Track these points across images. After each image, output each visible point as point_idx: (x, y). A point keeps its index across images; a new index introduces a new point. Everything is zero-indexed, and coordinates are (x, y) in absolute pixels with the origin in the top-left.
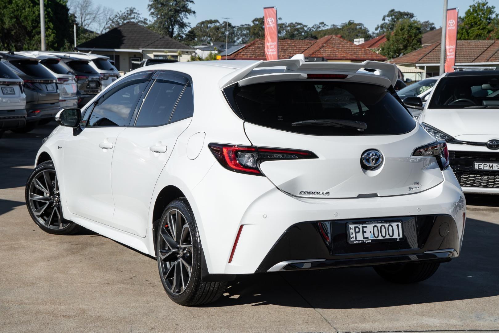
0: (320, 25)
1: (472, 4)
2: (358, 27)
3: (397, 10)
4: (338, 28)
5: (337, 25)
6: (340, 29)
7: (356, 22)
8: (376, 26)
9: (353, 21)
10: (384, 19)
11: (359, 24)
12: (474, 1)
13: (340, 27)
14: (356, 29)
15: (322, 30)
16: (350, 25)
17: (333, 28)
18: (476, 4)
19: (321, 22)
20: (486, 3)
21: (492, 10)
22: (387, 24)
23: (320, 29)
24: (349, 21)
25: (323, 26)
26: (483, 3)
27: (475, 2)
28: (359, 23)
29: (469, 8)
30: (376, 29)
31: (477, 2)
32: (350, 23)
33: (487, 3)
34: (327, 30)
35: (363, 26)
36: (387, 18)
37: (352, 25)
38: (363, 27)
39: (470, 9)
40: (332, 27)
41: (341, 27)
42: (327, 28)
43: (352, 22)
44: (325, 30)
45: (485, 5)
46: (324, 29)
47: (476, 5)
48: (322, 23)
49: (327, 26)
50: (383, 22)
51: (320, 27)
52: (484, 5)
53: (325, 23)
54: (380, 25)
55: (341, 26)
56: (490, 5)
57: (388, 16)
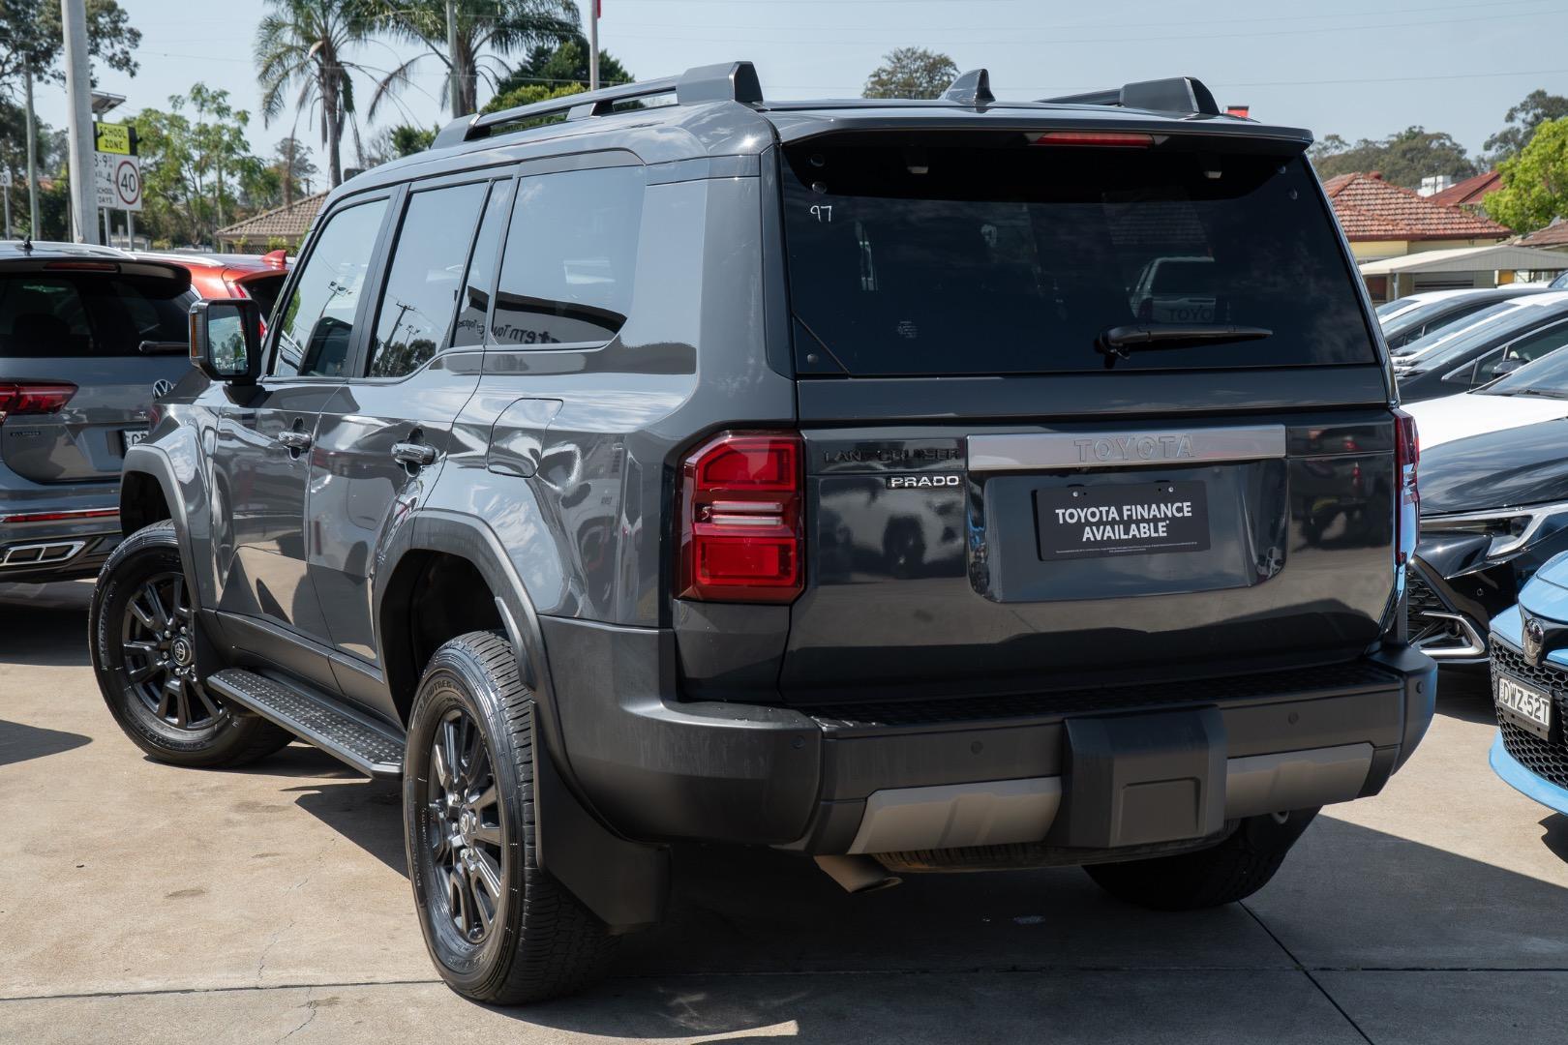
0: (1328, 143)
2: (1435, 144)
3: (1551, 93)
4: (1379, 151)
5: (1377, 142)
6: (1385, 151)
7: (1427, 131)
8: (1488, 139)
9: (1421, 127)
10: (1510, 118)
11: (1439, 136)
13: (1382, 147)
14: (1427, 149)
15: (1329, 158)
16: (1414, 138)
17: (1363, 149)
19: (1332, 133)
22: (1518, 130)
23: (1326, 155)
24: (1410, 129)
25: (1337, 147)
28: (1438, 134)
30: (1488, 147)
32: (1413, 135)
34: (1347, 156)
35: (1450, 140)
36: (1522, 115)
37: (1419, 138)
38: (1448, 143)
40: (1363, 145)
41: (1387, 146)
42: (1345, 149)
43: (1416, 130)
44: (1339, 156)
46: (1336, 152)
48: (1336, 137)
49: (1346, 145)
50: (1507, 126)
51: (1325, 148)
53: (1342, 138)
54: (1498, 134)
55: (1388, 142)
57: (1524, 107)
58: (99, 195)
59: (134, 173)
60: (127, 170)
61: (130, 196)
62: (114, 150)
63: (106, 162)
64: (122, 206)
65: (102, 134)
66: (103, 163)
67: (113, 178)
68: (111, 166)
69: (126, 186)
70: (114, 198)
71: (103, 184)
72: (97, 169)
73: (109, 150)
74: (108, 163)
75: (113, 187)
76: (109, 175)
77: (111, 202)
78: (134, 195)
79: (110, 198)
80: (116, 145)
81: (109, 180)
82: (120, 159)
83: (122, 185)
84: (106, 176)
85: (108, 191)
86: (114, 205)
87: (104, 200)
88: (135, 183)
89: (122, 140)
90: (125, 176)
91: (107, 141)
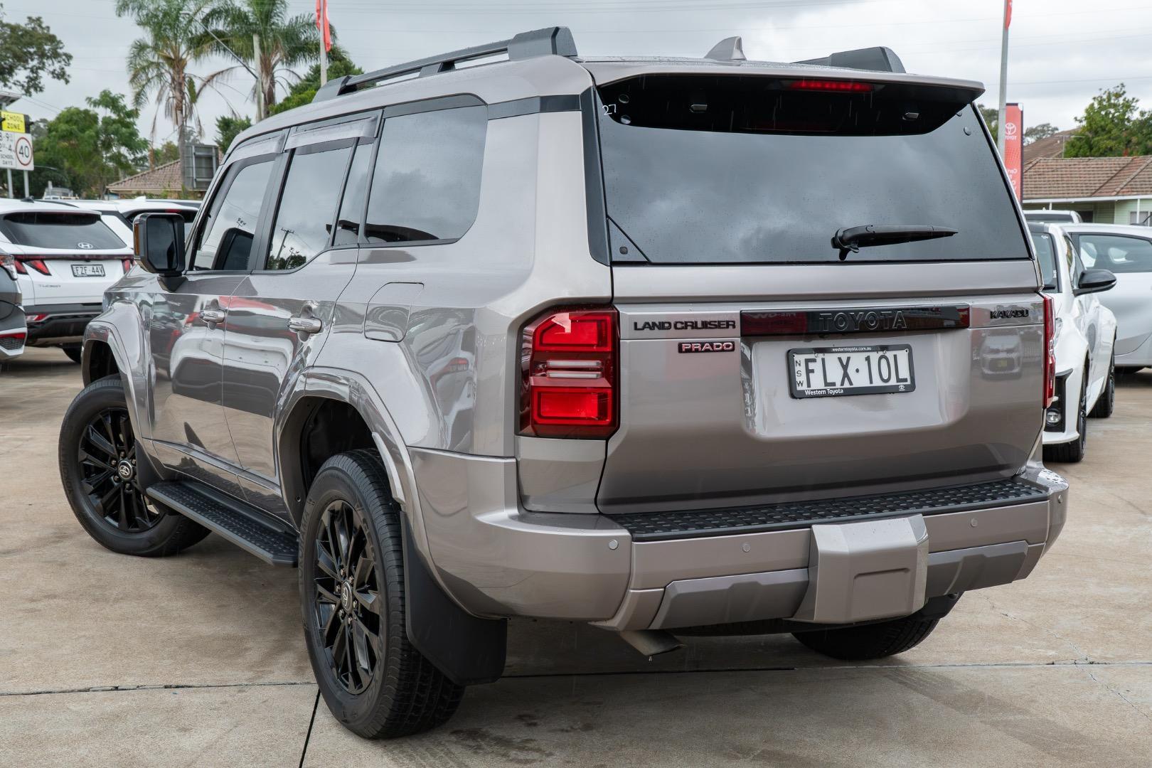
1: (1097, 96)
12: (1101, 89)
18: (1104, 94)
20: (1122, 92)
21: (1133, 104)
26: (1117, 93)
27: (1103, 91)
29: (1092, 101)
31: (1106, 92)
33: (1124, 92)
39: (1093, 105)
45: (1120, 96)
47: (1105, 97)
52: (1118, 96)
56: (1129, 96)
58: (3, 159)
59: (27, 145)
60: (23, 143)
61: (25, 160)
62: (14, 130)
63: (8, 137)
64: (21, 167)
65: (4, 119)
66: (7, 139)
67: (13, 148)
68: (12, 141)
69: (22, 153)
70: (14, 162)
71: (9, 153)
73: (10, 130)
74: (10, 139)
75: (13, 154)
76: (10, 146)
77: (12, 164)
78: (29, 159)
79: (11, 162)
80: (16, 127)
81: (10, 150)
82: (17, 136)
83: (20, 153)
84: (8, 147)
85: (10, 157)
86: (14, 167)
87: (6, 163)
88: (29, 152)
89: (20, 123)
90: (22, 148)
91: (9, 124)
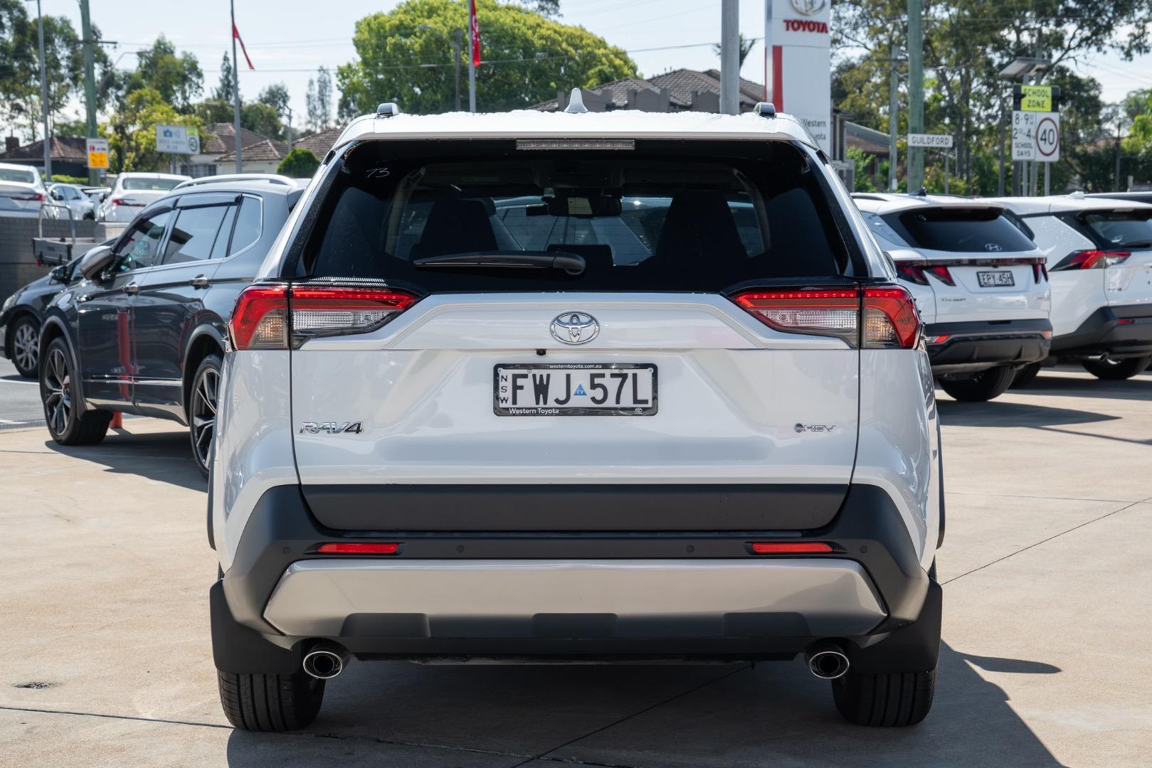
58: (1018, 149)
59: (1053, 127)
60: (1048, 126)
61: (1047, 148)
62: (1037, 109)
63: (1027, 119)
64: (1041, 158)
65: (1024, 96)
66: (1025, 121)
67: (1033, 133)
68: (1032, 123)
69: (1045, 140)
70: (1032, 151)
71: (1025, 140)
72: (1018, 127)
73: (1031, 109)
74: (1030, 121)
75: (1033, 142)
76: (1029, 131)
77: (1029, 155)
78: (1054, 145)
79: (1029, 152)
80: (1038, 104)
81: (1029, 136)
82: (1041, 116)
83: (1042, 139)
84: (1026, 131)
85: (1028, 146)
86: (1030, 158)
87: (1022, 154)
88: (1054, 137)
89: (1045, 98)
90: (1045, 132)
91: (1030, 101)
